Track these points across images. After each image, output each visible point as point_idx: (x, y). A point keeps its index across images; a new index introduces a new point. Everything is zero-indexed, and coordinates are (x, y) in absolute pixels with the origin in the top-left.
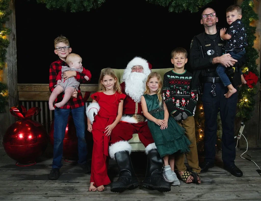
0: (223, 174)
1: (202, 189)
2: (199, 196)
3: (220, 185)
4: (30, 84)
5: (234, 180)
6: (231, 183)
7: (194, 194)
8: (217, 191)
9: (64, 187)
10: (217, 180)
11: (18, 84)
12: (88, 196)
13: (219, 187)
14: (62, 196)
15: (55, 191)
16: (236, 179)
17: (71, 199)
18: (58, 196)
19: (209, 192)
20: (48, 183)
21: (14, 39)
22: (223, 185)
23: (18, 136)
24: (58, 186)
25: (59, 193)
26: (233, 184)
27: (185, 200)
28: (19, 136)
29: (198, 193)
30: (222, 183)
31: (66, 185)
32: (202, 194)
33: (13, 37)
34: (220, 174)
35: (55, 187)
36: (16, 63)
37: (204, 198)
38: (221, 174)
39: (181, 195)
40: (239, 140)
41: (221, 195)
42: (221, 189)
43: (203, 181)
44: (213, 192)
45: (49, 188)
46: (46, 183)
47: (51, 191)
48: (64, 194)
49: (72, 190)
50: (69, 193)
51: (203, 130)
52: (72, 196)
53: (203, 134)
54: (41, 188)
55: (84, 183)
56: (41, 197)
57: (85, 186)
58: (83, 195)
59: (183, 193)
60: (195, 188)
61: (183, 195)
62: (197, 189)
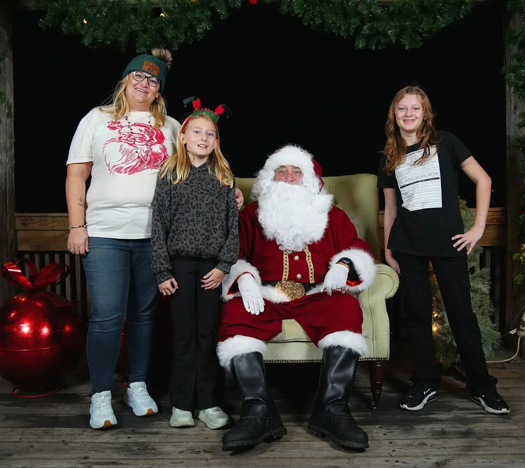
1: (445, 448)
2: (439, 465)
3: (487, 439)
4: (42, 214)
5: (519, 429)
6: (511, 435)
7: (429, 460)
8: (480, 452)
9: (126, 444)
10: (477, 427)
11: (17, 214)
12: (182, 463)
13: (483, 444)
14: (122, 464)
15: (105, 452)
16: (522, 427)
18: (114, 463)
19: (461, 455)
20: (88, 435)
21: (9, 114)
22: (495, 439)
23: (19, 329)
24: (111, 441)
25: (116, 456)
26: (517, 437)
28: (22, 327)
29: (437, 457)
30: (491, 435)
31: (129, 438)
32: (447, 460)
33: (7, 111)
34: (483, 416)
35: (105, 443)
36: (13, 168)
38: (485, 416)
39: (397, 461)
40: (521, 338)
41: (490, 462)
42: (490, 448)
43: (445, 429)
44: (473, 455)
45: (92, 444)
46: (85, 433)
47: (96, 451)
48: (125, 459)
49: (145, 450)
50: (138, 457)
51: (439, 313)
52: (144, 462)
53: (440, 324)
54: (75, 445)
55: (170, 434)
56: (75, 465)
57: (174, 440)
58: (171, 461)
59: (401, 457)
60: (429, 445)
61: (402, 461)
62: (434, 448)
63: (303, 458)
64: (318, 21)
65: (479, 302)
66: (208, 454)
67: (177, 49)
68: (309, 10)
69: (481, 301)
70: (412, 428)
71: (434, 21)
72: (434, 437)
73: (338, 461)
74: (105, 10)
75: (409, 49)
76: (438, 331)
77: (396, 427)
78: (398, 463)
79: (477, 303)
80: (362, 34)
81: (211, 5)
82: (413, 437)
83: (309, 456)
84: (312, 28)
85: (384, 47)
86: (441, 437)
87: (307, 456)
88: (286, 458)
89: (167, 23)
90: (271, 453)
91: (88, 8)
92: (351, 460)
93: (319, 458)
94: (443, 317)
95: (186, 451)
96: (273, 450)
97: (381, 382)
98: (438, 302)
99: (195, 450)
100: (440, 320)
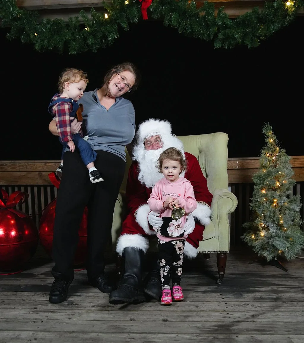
0: (296, 289)
1: (260, 307)
2: (254, 316)
3: (288, 302)
4: (13, 161)
7: (248, 314)
8: (282, 310)
10: (283, 296)
12: (93, 312)
13: (286, 305)
14: (57, 312)
15: (47, 306)
17: (68, 315)
18: (52, 311)
19: (269, 311)
20: (38, 296)
25: (53, 308)
27: (234, 320)
29: (254, 312)
30: (291, 300)
32: (260, 314)
34: (290, 289)
37: (261, 319)
39: (228, 314)
41: (288, 315)
42: (289, 308)
43: (262, 296)
44: (277, 311)
45: (39, 301)
46: (36, 295)
47: (42, 305)
48: (60, 309)
49: (71, 305)
50: (67, 308)
51: (265, 224)
52: (71, 311)
53: (266, 231)
54: (29, 301)
55: (88, 296)
56: (28, 312)
57: (90, 300)
58: (87, 311)
59: (231, 311)
60: (250, 305)
61: (231, 314)
62: (253, 307)
63: (168, 311)
64: (189, 30)
65: (293, 217)
66: (110, 308)
67: (96, 51)
68: (183, 23)
69: (294, 216)
70: (242, 296)
71: (268, 29)
72: (255, 301)
73: (190, 313)
74: (49, 26)
75: (250, 47)
76: (264, 236)
77: (231, 295)
79: (291, 218)
80: (218, 39)
81: (118, 21)
82: (242, 300)
84: (185, 35)
85: (234, 47)
86: (259, 301)
87: (172, 310)
88: (158, 311)
89: (88, 34)
90: (149, 308)
91: (38, 26)
92: (198, 312)
93: (179, 311)
94: (268, 226)
95: (97, 306)
96: (151, 306)
97: (224, 267)
98: (265, 217)
99: (103, 305)
100: (266, 229)
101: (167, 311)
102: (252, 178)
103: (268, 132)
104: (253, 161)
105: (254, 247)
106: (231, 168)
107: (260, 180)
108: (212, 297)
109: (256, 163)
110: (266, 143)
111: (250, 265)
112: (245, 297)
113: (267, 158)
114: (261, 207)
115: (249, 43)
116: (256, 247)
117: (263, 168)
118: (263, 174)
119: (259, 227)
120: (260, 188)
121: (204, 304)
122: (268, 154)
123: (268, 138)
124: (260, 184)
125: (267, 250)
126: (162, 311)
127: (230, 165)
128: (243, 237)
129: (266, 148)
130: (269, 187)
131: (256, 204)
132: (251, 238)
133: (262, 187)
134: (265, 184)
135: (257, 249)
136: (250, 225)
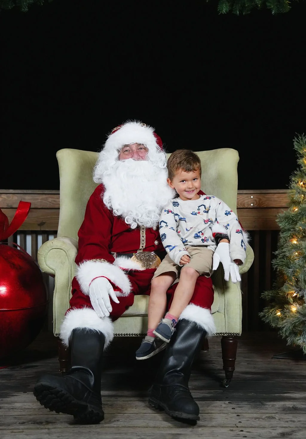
1: (294, 421)
2: (284, 435)
7: (274, 431)
12: (23, 432)
29: (283, 428)
32: (293, 431)
39: (242, 431)
43: (297, 406)
51: (298, 293)
53: (300, 305)
55: (12, 408)
57: (15, 413)
58: (11, 431)
59: (247, 427)
60: (277, 418)
61: (246, 431)
62: (282, 421)
63: (147, 427)
66: (50, 424)
67: (26, 10)
70: (263, 404)
72: (285, 412)
75: (275, 13)
76: (298, 312)
77: (246, 403)
78: (242, 432)
82: (263, 411)
83: (153, 425)
85: (249, 12)
86: (291, 412)
88: (130, 427)
90: (115, 423)
93: (163, 428)
94: (303, 296)
95: (28, 422)
96: (117, 421)
97: (233, 359)
98: (297, 281)
99: (37, 421)
100: (299, 300)
101: (145, 427)
102: (277, 221)
103: (301, 149)
104: (276, 196)
105: (280, 329)
106: (242, 207)
107: (289, 224)
108: (216, 407)
109: (281, 198)
110: (299, 166)
111: (273, 360)
112: (267, 406)
113: (301, 188)
114: (292, 265)
115: (274, 7)
116: (284, 329)
117: (293, 205)
118: (293, 213)
119: (289, 297)
120: (289, 236)
121: (202, 416)
122: (302, 183)
123: (302, 157)
124: (289, 230)
125: (303, 335)
126: (137, 427)
127: (240, 202)
128: (262, 314)
129: (299, 173)
130: (304, 234)
131: (282, 262)
132: (275, 315)
133: (292, 234)
134: (297, 229)
135: (286, 331)
136: (273, 295)
